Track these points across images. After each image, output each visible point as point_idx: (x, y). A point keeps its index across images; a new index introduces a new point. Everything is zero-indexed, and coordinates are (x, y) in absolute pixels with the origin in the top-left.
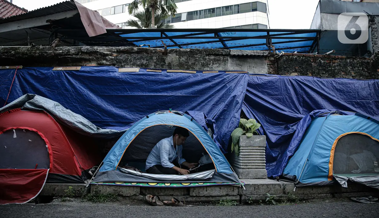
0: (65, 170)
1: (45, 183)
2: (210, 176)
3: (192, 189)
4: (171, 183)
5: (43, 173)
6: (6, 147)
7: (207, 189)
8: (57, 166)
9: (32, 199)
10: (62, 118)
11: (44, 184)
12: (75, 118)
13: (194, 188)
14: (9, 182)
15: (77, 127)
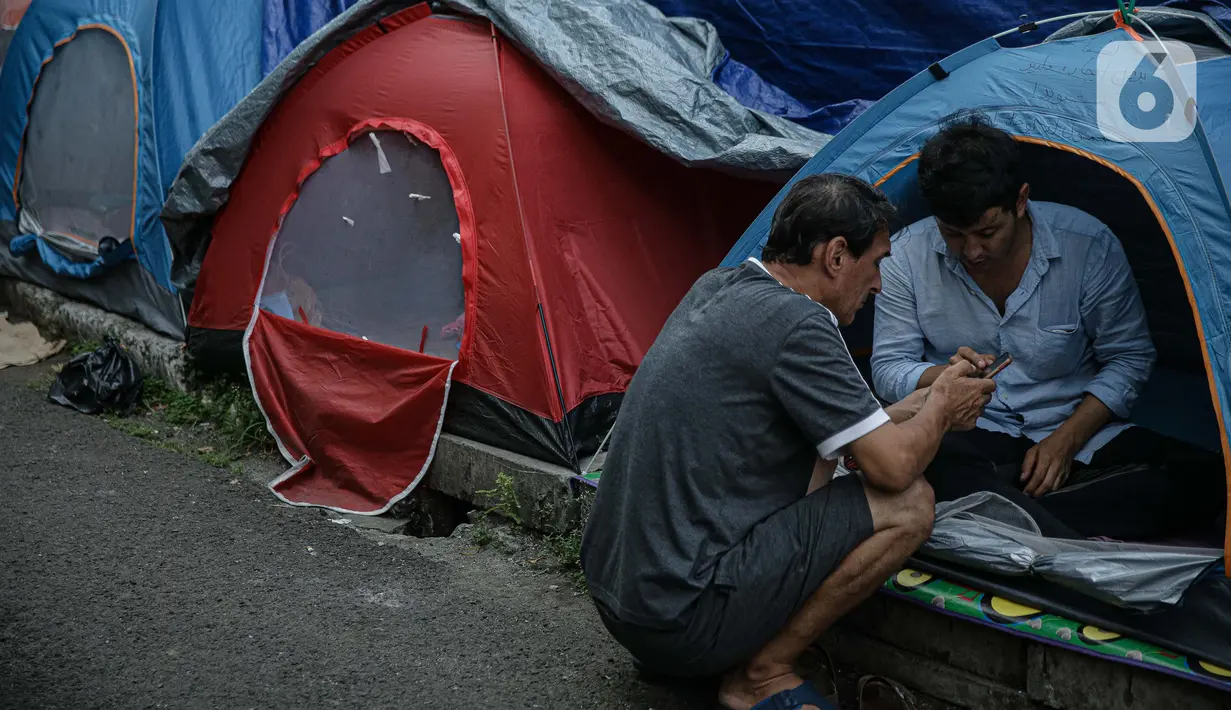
0: (509, 375)
1: (439, 430)
2: (1168, 594)
3: (1040, 658)
4: (936, 577)
5: (433, 379)
6: (351, 222)
7: (1130, 684)
8: (487, 351)
9: (395, 504)
10: (551, 67)
11: (436, 436)
12: (614, 65)
13: (1055, 650)
14: (337, 402)
15: (616, 122)
